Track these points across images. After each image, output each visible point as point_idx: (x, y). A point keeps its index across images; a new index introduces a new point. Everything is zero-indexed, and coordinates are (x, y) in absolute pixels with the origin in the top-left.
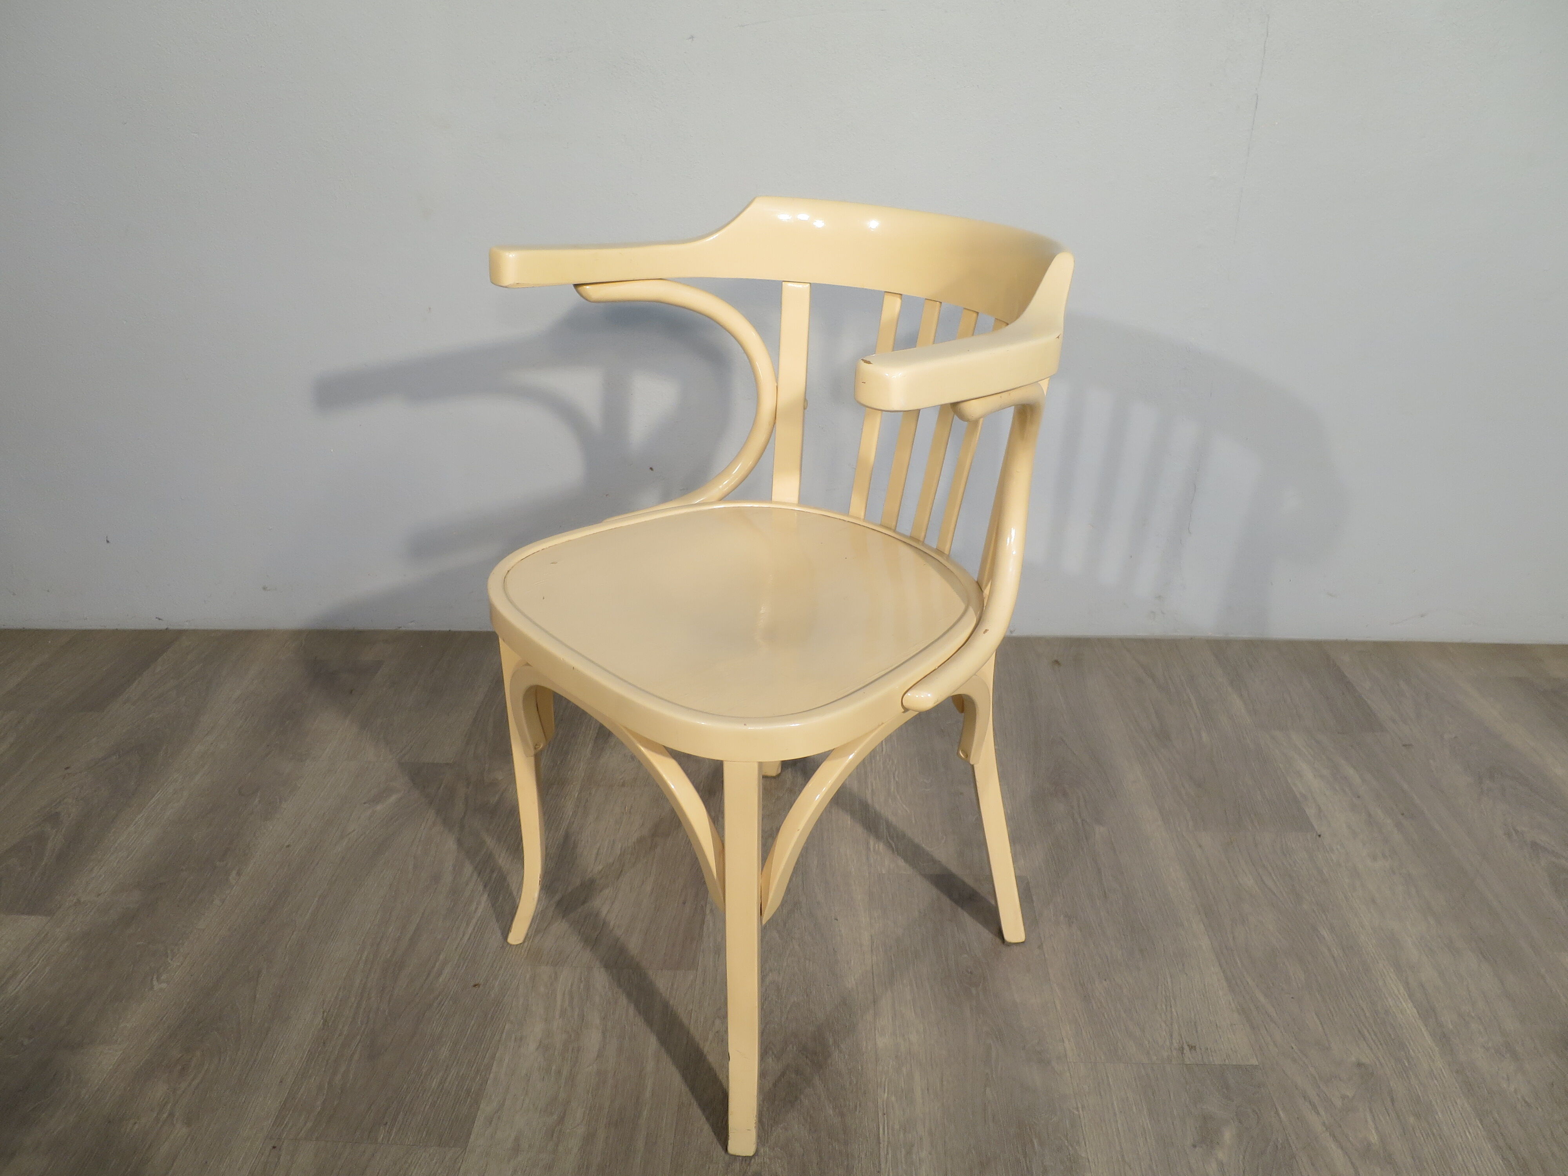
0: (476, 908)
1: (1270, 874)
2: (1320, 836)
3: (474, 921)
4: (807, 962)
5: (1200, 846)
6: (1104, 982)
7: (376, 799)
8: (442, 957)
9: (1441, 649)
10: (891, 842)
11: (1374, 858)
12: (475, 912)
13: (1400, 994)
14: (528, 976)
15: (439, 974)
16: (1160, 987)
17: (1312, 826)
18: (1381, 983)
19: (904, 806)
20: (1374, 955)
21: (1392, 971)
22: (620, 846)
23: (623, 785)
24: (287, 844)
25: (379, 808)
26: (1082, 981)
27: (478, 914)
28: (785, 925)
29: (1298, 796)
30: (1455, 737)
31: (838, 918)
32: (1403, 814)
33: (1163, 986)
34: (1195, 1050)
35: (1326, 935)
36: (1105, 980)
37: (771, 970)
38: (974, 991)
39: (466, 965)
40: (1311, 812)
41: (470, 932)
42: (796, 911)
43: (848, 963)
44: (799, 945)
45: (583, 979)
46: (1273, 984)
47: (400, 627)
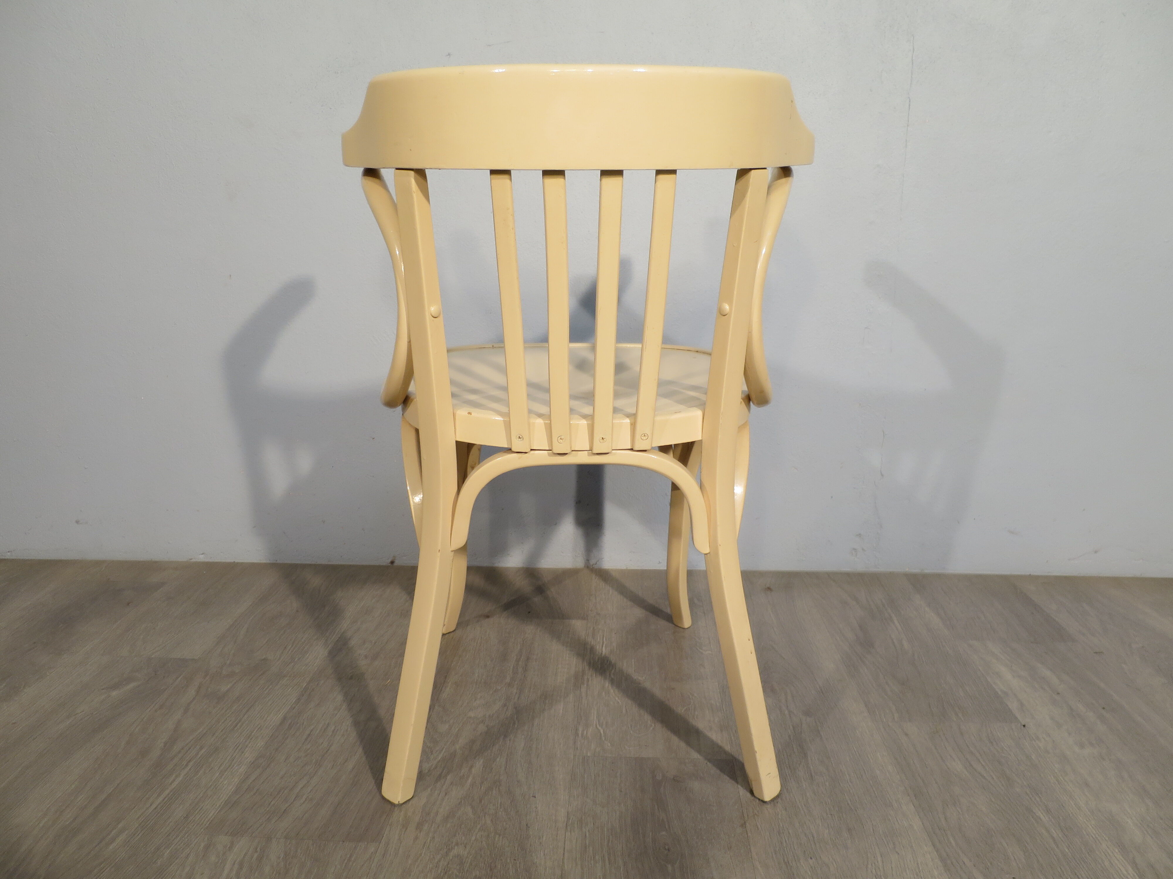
0: (172, 782)
1: (978, 760)
2: (1024, 726)
3: (167, 792)
4: (497, 836)
5: (906, 735)
6: (810, 860)
7: (115, 687)
8: (120, 826)
9: (1118, 582)
10: (600, 728)
11: (1082, 746)
12: (171, 784)
13: (1129, 874)
14: (202, 845)
15: (113, 840)
16: (870, 866)
17: (1016, 718)
18: (1107, 863)
19: (617, 698)
20: (1095, 835)
21: (1117, 851)
22: (333, 728)
23: (351, 678)
24: (14, 722)
25: (114, 693)
26: (786, 860)
27: (174, 785)
28: (481, 801)
29: (1000, 693)
30: (1143, 647)
31: (537, 796)
32: (1104, 708)
33: (873, 865)
35: (1042, 816)
36: (811, 858)
37: (457, 844)
38: (670, 867)
39: (143, 832)
40: (1013, 705)
41: (159, 802)
42: (494, 788)
43: (539, 838)
44: (492, 820)
45: (258, 849)
46: (991, 864)
47: (191, 559)
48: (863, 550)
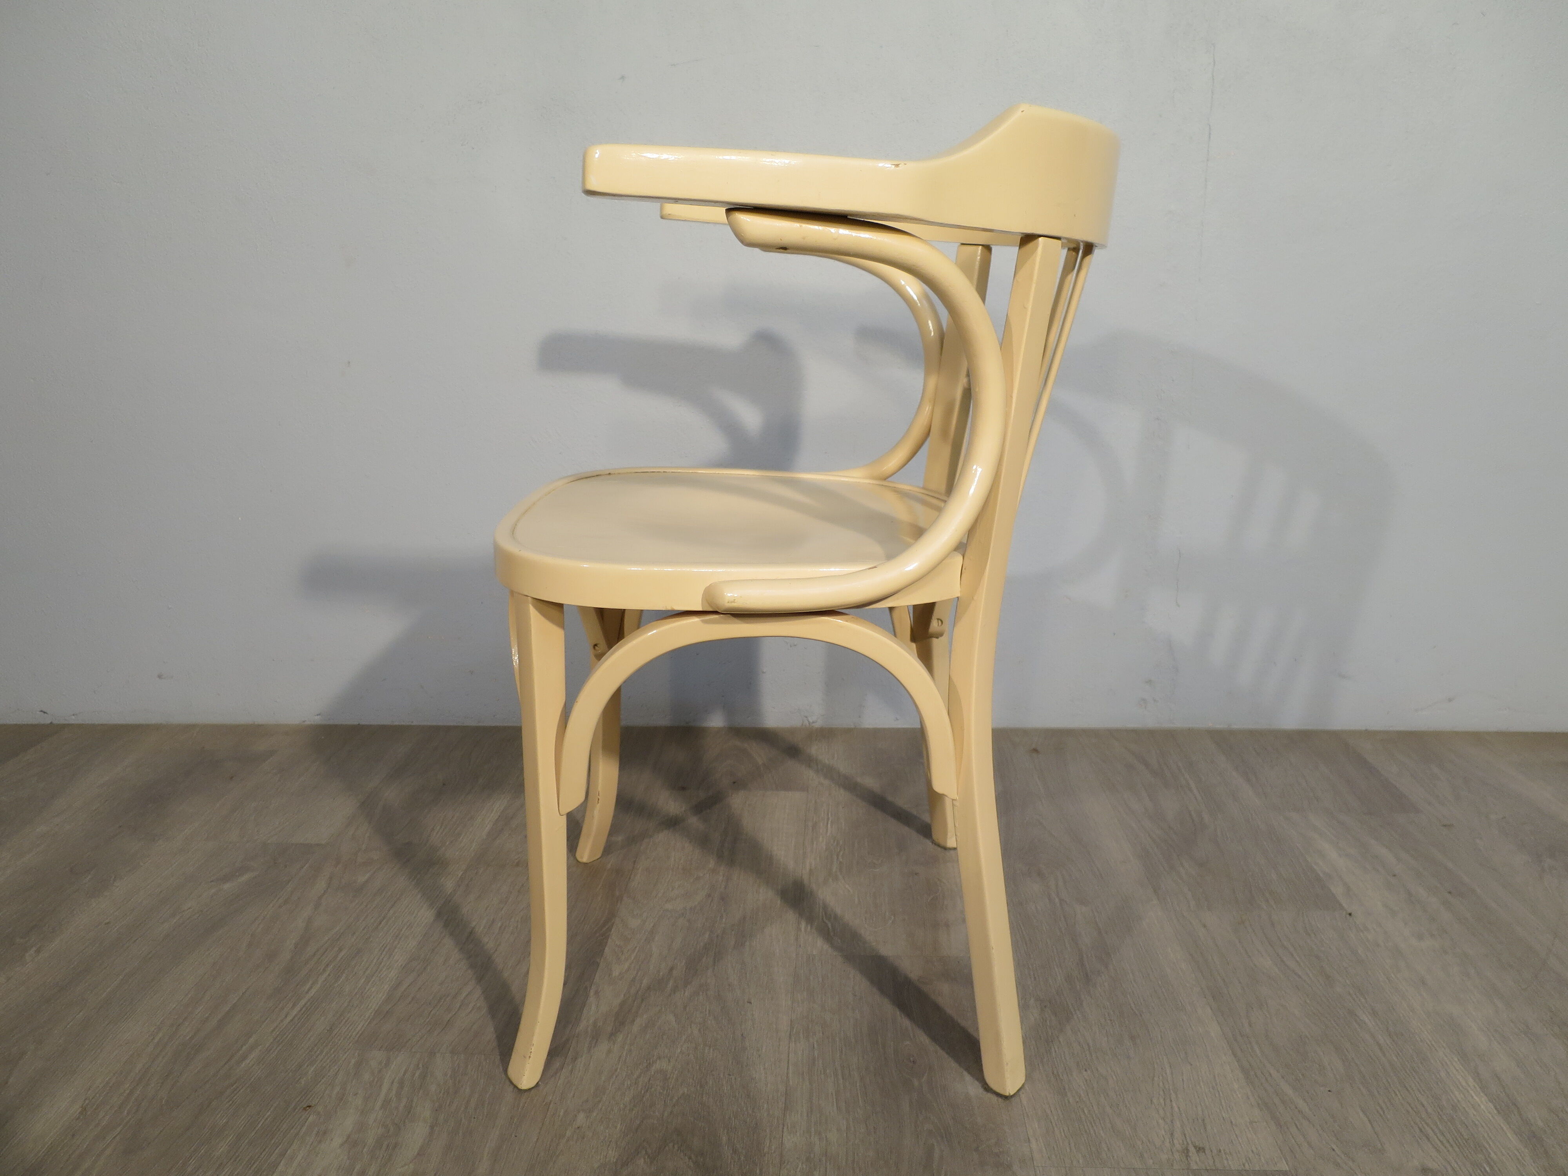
0: (309, 990)
1: (1292, 955)
2: (1350, 914)
3: (303, 1002)
4: (707, 1048)
5: (1205, 926)
6: (1085, 1073)
7: (225, 879)
8: (252, 1040)
9: (1478, 738)
10: (827, 921)
11: (1420, 937)
12: (307, 993)
13: (1469, 1086)
14: (353, 1061)
15: (244, 1058)
16: (1156, 1079)
17: (1340, 905)
18: (1443, 1074)
19: (847, 886)
20: (1430, 1042)
21: (1456, 1059)
22: (499, 924)
23: (518, 865)
24: (107, 921)
25: (227, 886)
26: (1055, 1072)
27: (311, 994)
28: (685, 1007)
29: (1321, 875)
30: (1504, 818)
31: (752, 1002)
32: (1450, 893)
33: (1161, 1078)
34: (1204, 1152)
35: (1367, 1020)
36: (1086, 1070)
37: (659, 1058)
38: (916, 1083)
39: (280, 1047)
40: (1338, 890)
41: (295, 1013)
42: (701, 993)
43: (758, 1050)
44: (699, 1030)
45: (421, 1066)
46: (1303, 1075)
48: (1155, 701)
